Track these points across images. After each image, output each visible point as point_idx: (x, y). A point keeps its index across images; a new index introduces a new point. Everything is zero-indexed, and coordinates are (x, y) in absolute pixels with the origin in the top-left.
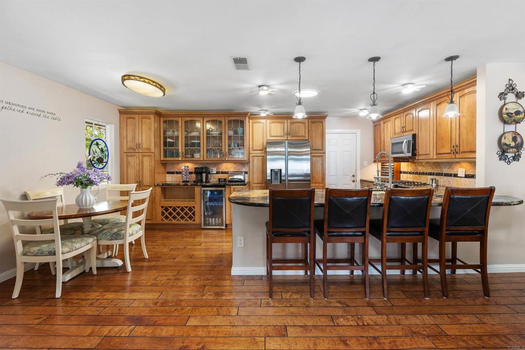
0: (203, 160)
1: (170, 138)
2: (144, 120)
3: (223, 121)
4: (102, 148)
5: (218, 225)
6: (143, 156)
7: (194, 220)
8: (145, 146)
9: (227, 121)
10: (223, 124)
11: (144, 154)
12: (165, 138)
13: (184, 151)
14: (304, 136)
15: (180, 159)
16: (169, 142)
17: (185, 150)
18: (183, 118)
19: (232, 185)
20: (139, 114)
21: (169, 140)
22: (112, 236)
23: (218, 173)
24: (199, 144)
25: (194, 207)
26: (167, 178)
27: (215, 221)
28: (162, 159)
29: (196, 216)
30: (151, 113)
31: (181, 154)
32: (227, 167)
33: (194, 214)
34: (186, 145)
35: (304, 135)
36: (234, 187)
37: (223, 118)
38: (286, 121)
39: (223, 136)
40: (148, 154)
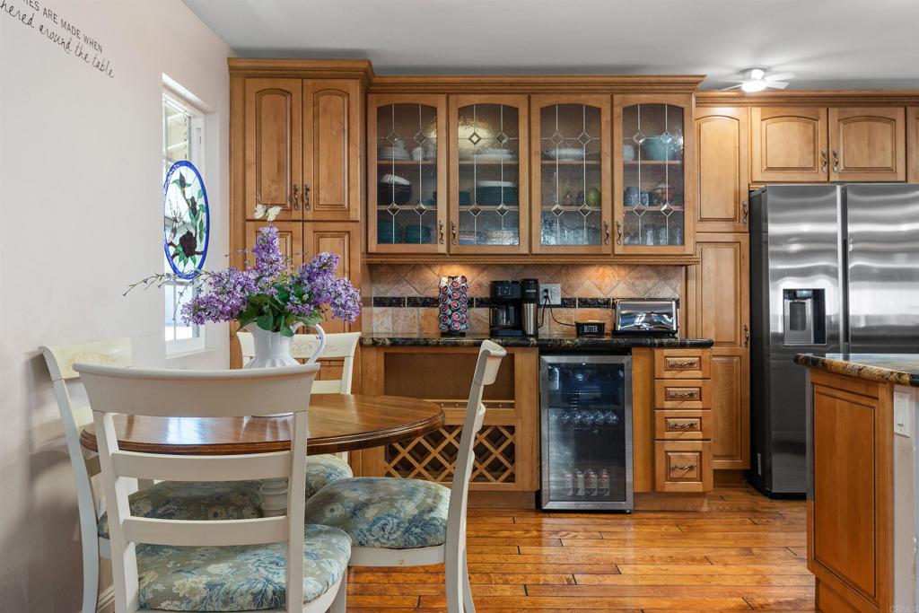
0: (531, 254)
1: (401, 170)
2: (323, 100)
3: (606, 109)
4: (193, 199)
5: (600, 498)
6: (320, 235)
7: (511, 478)
8: (325, 196)
9: (618, 110)
10: (605, 117)
11: (321, 227)
12: (383, 170)
13: (455, 219)
14: (891, 170)
15: (442, 248)
16: (397, 185)
17: (461, 213)
18: (452, 98)
19: (661, 346)
20: (302, 78)
21: (394, 179)
22: (407, 531)
23: (568, 303)
24: (513, 196)
25: (511, 429)
26: (376, 322)
27: (587, 483)
28: (374, 246)
29: (518, 463)
30: (347, 74)
31: (444, 230)
32: (604, 282)
33: (510, 453)
34: (464, 198)
35: (889, 164)
36: (667, 352)
37: (606, 98)
38: (823, 111)
39: (606, 166)
40: (340, 227)
